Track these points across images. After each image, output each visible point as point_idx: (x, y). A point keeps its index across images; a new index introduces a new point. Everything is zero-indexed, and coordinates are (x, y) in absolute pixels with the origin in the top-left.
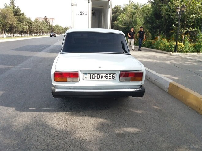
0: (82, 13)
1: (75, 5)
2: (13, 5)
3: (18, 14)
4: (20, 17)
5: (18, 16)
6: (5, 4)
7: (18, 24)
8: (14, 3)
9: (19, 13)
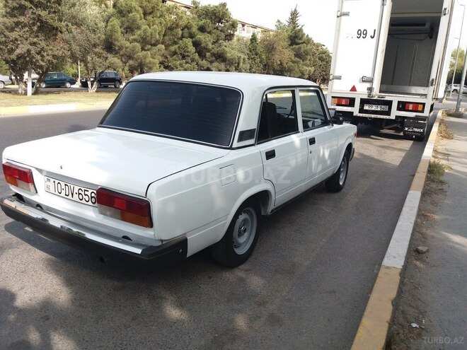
0: (362, 34)
1: (347, 14)
2: (294, 23)
3: (297, 41)
4: (300, 48)
5: (297, 46)
6: (279, 21)
7: (294, 62)
8: (297, 19)
9: (300, 39)
